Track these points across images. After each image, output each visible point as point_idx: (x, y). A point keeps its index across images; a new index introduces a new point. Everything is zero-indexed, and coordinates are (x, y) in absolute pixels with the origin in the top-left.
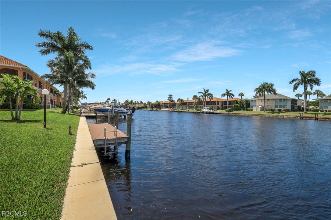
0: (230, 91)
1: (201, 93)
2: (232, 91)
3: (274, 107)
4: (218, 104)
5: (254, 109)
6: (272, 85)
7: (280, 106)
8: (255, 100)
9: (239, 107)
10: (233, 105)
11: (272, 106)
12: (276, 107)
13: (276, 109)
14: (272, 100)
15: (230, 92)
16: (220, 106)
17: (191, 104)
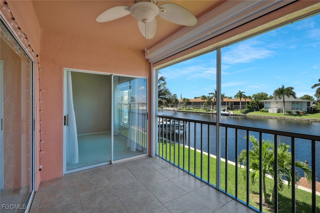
0: (243, 92)
1: (212, 94)
2: (245, 92)
3: (291, 109)
4: (228, 105)
5: (270, 111)
6: (292, 88)
7: (297, 109)
8: (270, 102)
9: (251, 108)
10: (245, 106)
11: (289, 108)
12: (293, 109)
13: (294, 111)
14: (288, 103)
15: (243, 94)
16: (229, 106)
17: (196, 103)
